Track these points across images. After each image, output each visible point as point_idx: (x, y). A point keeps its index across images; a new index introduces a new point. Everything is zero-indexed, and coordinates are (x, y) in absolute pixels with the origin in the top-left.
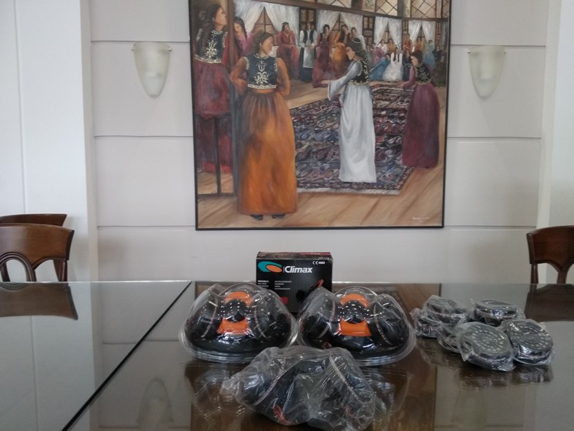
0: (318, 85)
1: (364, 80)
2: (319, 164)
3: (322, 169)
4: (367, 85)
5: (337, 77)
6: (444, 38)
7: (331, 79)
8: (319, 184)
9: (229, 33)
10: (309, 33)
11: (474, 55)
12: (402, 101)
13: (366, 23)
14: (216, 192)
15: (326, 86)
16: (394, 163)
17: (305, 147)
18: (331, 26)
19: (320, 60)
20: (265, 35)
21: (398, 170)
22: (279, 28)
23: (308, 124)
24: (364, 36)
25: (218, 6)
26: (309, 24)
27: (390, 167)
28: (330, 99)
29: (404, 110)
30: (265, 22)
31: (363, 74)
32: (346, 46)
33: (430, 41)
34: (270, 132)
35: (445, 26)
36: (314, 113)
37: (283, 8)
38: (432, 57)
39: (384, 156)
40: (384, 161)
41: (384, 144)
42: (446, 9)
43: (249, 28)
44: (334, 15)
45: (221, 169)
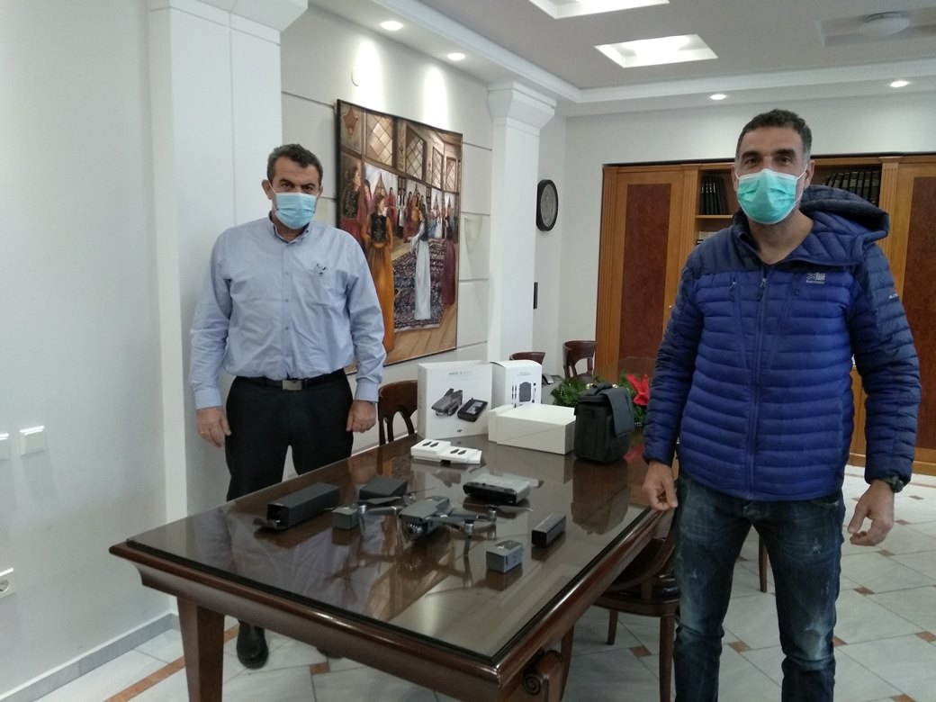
0: (407, 241)
1: (427, 238)
2: (405, 306)
3: (407, 311)
4: (428, 241)
5: (415, 234)
7: (412, 236)
8: (405, 323)
9: (362, 193)
10: (402, 197)
11: (466, 220)
15: (410, 241)
18: (413, 193)
19: (407, 221)
20: (381, 197)
22: (388, 192)
23: (401, 273)
24: (427, 203)
25: (356, 168)
26: (402, 190)
28: (411, 253)
30: (381, 185)
31: (426, 233)
32: (419, 210)
33: (453, 209)
35: (458, 198)
36: (404, 264)
37: (390, 175)
38: (453, 221)
42: (459, 186)
44: (414, 184)
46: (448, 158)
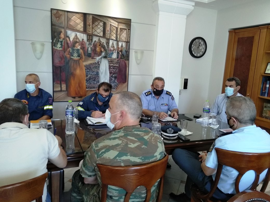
0: (93, 58)
1: (106, 58)
2: (93, 81)
3: (94, 83)
4: (107, 59)
5: (99, 56)
6: (128, 47)
7: (97, 57)
8: (93, 87)
9: (65, 41)
10: (90, 42)
11: (136, 52)
12: (117, 64)
13: (107, 41)
14: (60, 90)
15: (95, 59)
16: (115, 82)
17: (89, 77)
18: (97, 41)
19: (93, 51)
20: (76, 42)
21: (115, 84)
22: (81, 40)
23: (90, 70)
24: (106, 45)
25: (61, 32)
26: (90, 40)
27: (113, 83)
28: (96, 63)
29: (117, 67)
30: (76, 38)
31: (106, 56)
32: (101, 47)
33: (124, 48)
34: (78, 72)
35: (128, 44)
36: (92, 66)
37: (82, 34)
38: (125, 52)
39: (112, 80)
40: (112, 81)
41: (112, 76)
42: (129, 39)
43: (71, 39)
44: (98, 38)
45: (62, 83)
46: (120, 29)
